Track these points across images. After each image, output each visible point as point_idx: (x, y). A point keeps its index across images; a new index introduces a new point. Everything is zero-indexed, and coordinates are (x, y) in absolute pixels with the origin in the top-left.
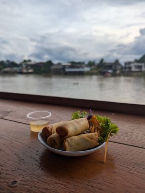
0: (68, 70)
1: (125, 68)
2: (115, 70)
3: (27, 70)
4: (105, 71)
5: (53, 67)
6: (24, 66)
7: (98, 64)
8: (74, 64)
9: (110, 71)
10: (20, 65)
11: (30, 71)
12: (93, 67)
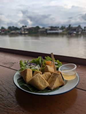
0: (48, 32)
1: (85, 30)
2: (78, 32)
3: (25, 32)
4: (72, 32)
5: (39, 30)
6: (23, 29)
7: (67, 28)
8: (52, 28)
9: (75, 32)
10: (20, 29)
11: (26, 32)
12: (64, 30)
